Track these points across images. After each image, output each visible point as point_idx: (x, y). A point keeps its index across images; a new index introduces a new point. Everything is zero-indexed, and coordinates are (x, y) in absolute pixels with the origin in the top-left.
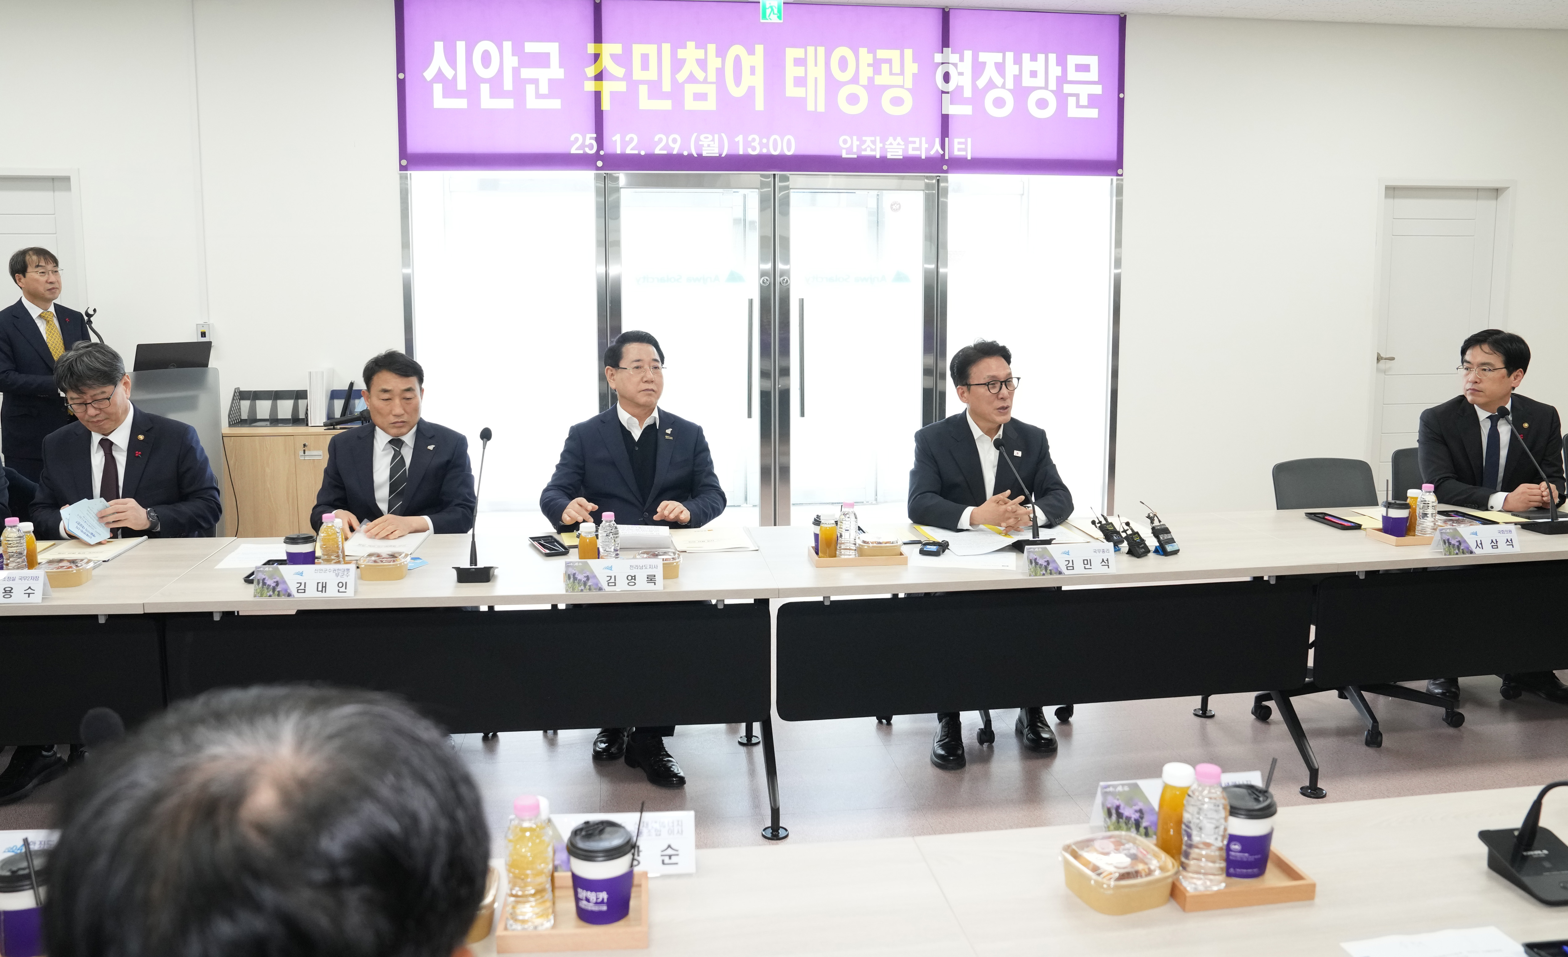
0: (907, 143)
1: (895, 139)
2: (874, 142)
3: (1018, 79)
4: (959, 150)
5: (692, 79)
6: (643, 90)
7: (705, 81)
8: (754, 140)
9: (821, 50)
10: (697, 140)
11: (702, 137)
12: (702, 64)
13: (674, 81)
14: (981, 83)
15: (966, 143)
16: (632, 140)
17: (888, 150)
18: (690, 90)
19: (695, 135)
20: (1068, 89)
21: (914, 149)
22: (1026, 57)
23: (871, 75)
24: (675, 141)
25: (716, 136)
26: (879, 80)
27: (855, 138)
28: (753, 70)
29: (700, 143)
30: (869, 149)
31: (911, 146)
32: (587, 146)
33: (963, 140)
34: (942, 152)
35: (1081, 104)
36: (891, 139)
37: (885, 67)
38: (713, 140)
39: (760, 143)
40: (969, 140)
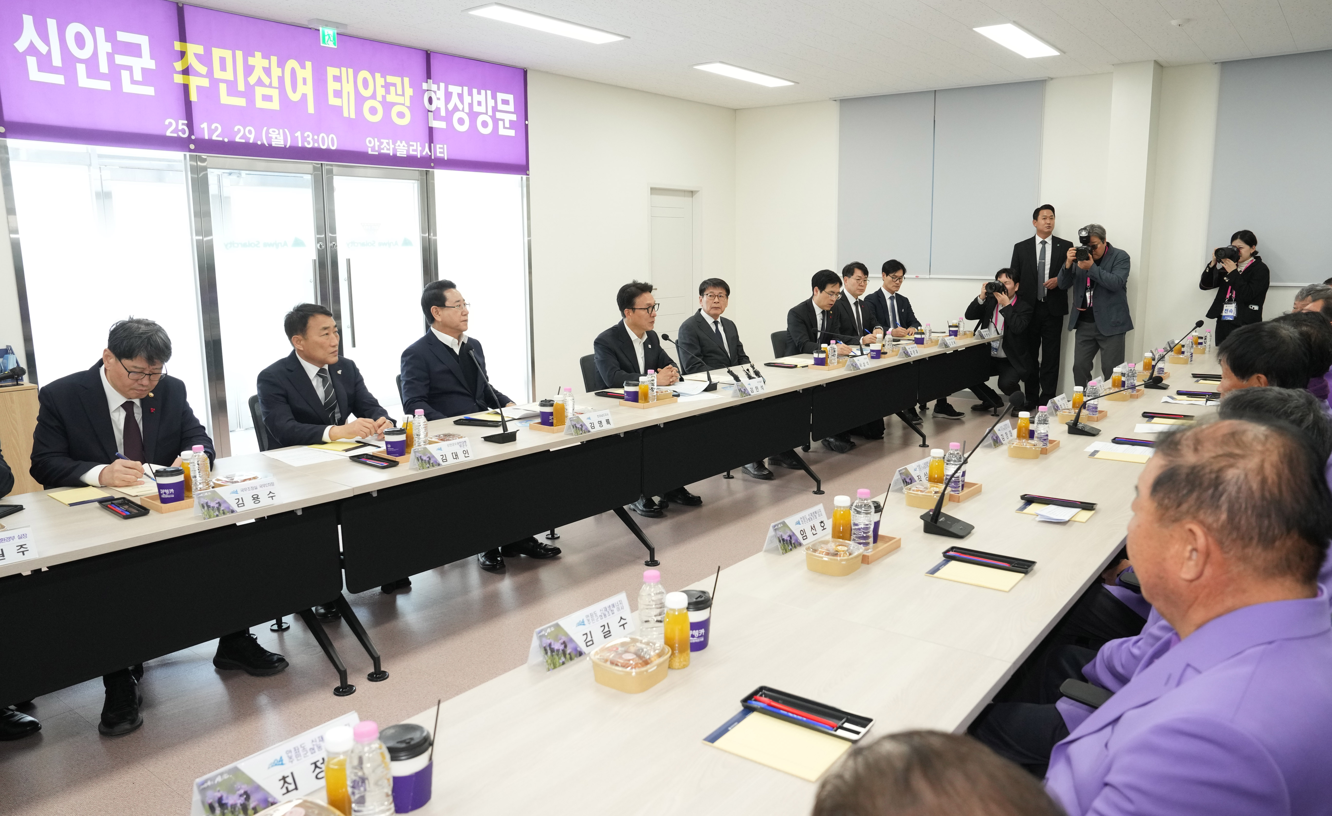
0: (409, 146)
1: (401, 143)
2: (388, 144)
3: (471, 105)
4: (440, 153)
5: (260, 83)
6: (223, 87)
7: (270, 86)
8: (308, 136)
9: (351, 71)
10: (267, 133)
11: (271, 130)
12: (267, 71)
13: (247, 83)
14: (451, 107)
15: (443, 148)
16: (216, 128)
17: (398, 150)
18: (259, 92)
19: (265, 129)
20: (498, 115)
21: (413, 150)
22: (475, 91)
23: (384, 94)
24: (250, 132)
25: (281, 131)
26: (389, 98)
27: (376, 139)
28: (305, 80)
29: (270, 135)
30: (385, 148)
31: (411, 148)
32: (180, 131)
33: (442, 146)
34: (430, 154)
35: (506, 126)
36: (399, 142)
37: (392, 89)
38: (279, 134)
39: (313, 139)
40: (445, 146)
